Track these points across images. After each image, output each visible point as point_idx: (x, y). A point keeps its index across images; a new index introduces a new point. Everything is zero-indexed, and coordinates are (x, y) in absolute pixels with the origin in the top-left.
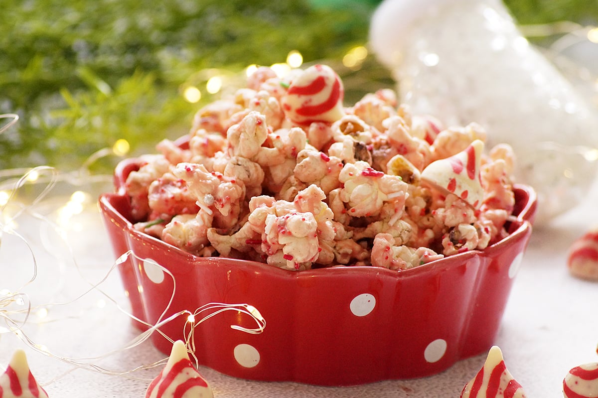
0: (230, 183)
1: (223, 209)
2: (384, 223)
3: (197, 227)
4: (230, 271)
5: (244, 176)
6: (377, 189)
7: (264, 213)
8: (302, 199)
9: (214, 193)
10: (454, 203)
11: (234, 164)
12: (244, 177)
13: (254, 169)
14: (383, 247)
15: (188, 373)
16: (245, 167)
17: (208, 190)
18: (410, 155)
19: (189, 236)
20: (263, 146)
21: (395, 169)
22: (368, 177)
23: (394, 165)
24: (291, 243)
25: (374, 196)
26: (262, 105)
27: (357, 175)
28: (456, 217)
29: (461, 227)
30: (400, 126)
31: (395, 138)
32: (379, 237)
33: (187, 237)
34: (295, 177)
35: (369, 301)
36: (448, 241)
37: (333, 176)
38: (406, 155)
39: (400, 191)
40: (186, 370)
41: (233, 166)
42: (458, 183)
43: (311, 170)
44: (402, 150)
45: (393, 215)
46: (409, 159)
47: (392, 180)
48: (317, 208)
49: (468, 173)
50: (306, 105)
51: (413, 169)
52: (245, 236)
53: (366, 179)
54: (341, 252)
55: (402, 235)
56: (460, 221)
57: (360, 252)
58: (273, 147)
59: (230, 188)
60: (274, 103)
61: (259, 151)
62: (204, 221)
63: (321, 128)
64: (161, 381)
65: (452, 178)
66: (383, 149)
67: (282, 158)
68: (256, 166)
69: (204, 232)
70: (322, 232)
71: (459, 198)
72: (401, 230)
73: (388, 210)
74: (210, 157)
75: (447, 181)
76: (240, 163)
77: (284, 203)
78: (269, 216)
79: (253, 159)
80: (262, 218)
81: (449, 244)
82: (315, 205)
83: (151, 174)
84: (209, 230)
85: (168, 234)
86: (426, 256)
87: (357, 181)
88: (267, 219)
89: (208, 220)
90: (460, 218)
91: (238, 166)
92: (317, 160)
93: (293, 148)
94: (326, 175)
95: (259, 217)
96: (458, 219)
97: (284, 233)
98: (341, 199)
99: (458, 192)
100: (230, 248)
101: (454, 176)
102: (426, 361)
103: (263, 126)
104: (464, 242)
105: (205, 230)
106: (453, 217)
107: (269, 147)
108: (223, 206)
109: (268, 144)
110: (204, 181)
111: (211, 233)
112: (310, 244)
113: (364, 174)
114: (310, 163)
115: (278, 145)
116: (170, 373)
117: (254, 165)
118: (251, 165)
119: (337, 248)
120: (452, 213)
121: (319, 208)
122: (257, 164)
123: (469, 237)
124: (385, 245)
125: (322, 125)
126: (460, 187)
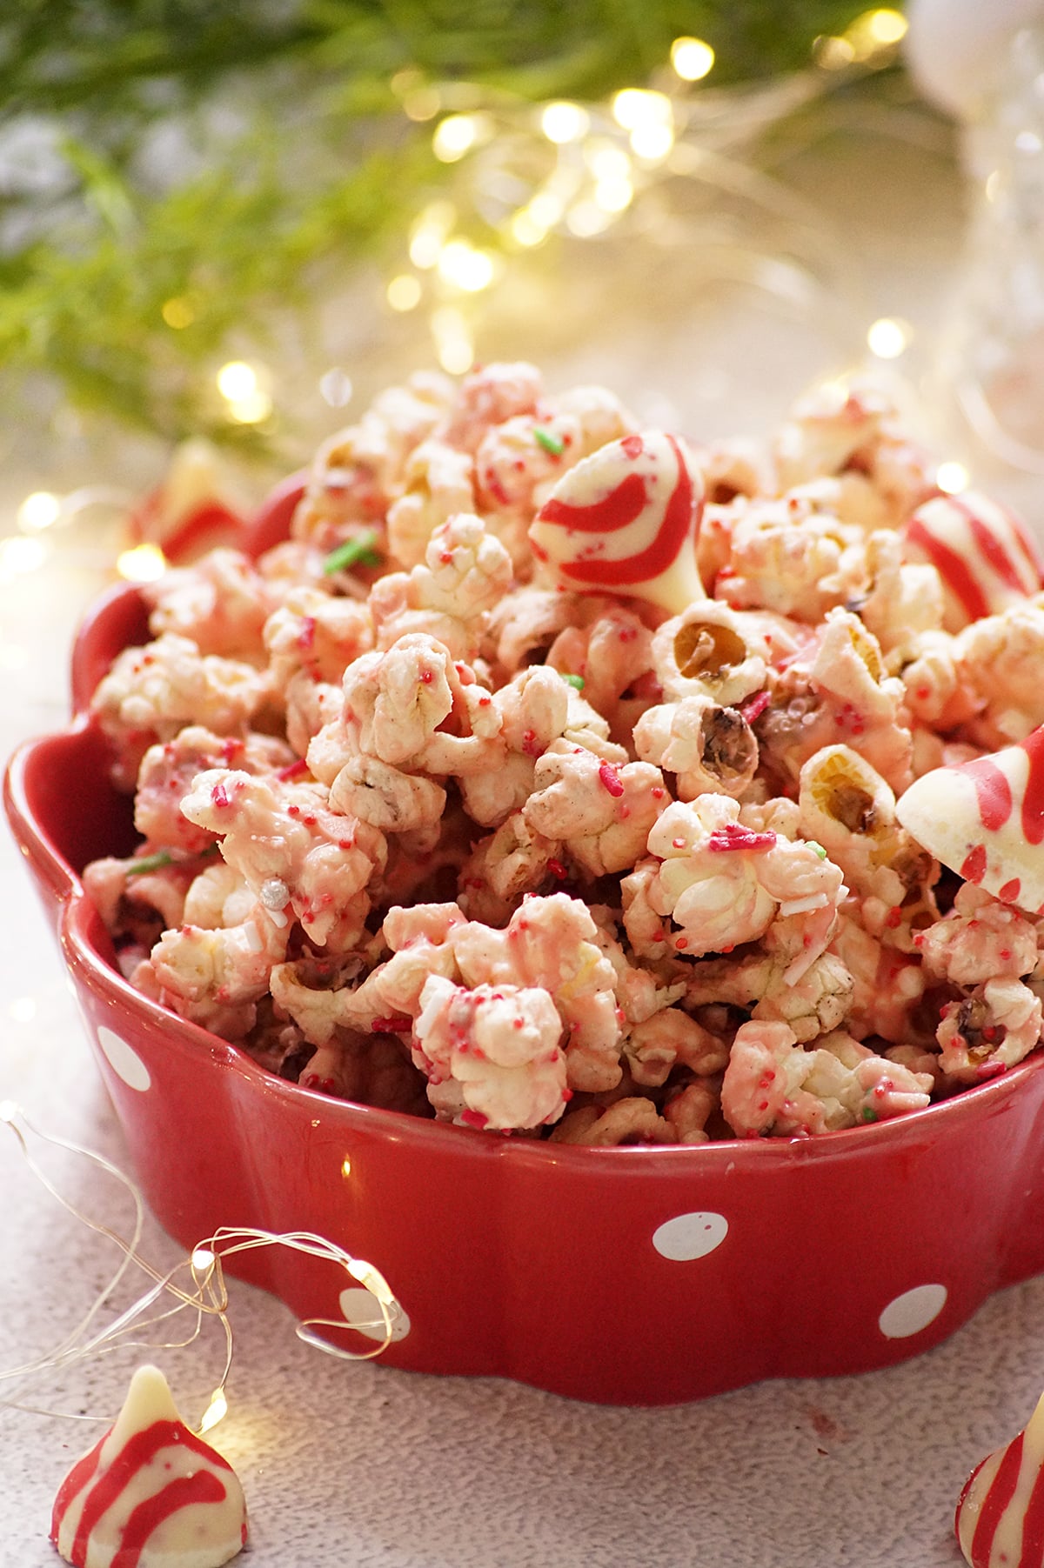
0: (337, 849)
1: (312, 926)
2: (773, 967)
3: (244, 956)
4: (318, 1122)
5: (381, 816)
6: (753, 883)
7: (418, 970)
8: (528, 933)
9: (289, 877)
10: (980, 914)
11: (356, 783)
12: (382, 818)
13: (410, 797)
14: (756, 1072)
15: (168, 1466)
16: (385, 794)
17: (275, 867)
18: (871, 740)
19: (224, 967)
20: (437, 729)
21: (821, 785)
22: (727, 852)
23: (821, 773)
24: (482, 1082)
25: (741, 909)
26: (459, 563)
27: (696, 848)
28: (979, 962)
29: (991, 992)
30: (848, 650)
31: (831, 685)
32: (745, 1039)
33: (219, 970)
34: (527, 824)
35: (708, 1227)
36: (953, 1034)
37: (634, 826)
38: (857, 740)
39: (816, 894)
40: (164, 1454)
41: (353, 786)
42: (991, 861)
43: (568, 818)
44: (850, 720)
45: (797, 954)
46: (864, 753)
47: (797, 863)
48: (569, 964)
49: (1025, 825)
50: (587, 558)
51: (876, 787)
52: (370, 1009)
53: (722, 861)
54: (645, 1055)
55: (822, 1013)
56: (992, 974)
57: (698, 1054)
58: (470, 733)
59: (334, 866)
60: (494, 556)
61: (429, 743)
62: (264, 941)
63: (623, 637)
64: (94, 1481)
65: (977, 843)
66: (797, 708)
67: (495, 759)
68: (415, 789)
69: (262, 973)
70: (582, 1028)
71: (996, 900)
72: (818, 996)
73: (786, 939)
74: (318, 678)
75: (960, 853)
76: (370, 781)
77: (478, 937)
78: (433, 980)
79: (411, 768)
80: (411, 986)
81: (954, 1044)
82: (562, 955)
83: (156, 702)
84: (276, 972)
85: (165, 967)
86: (880, 1095)
87: (696, 865)
88: (424, 990)
89: (276, 937)
90: (992, 965)
91: (366, 789)
92: (586, 790)
93: (527, 734)
94: (614, 822)
95: (404, 982)
96: (984, 967)
97: (465, 1049)
98: (650, 906)
99: (992, 885)
100: (331, 1026)
101: (981, 837)
102: (884, 1336)
103: (436, 687)
104: (996, 1035)
105: (264, 967)
106: (970, 961)
107: (458, 734)
108: (311, 918)
109: (456, 724)
110: (263, 839)
111: (279, 982)
112: (537, 1086)
113: (714, 846)
114: (566, 799)
115: (484, 726)
116: (118, 1462)
117: (412, 783)
118: (402, 787)
119: (635, 1044)
120: (970, 949)
121: (575, 965)
122: (421, 782)
123: (1013, 1023)
124: (762, 1067)
125: (631, 620)
126: (997, 870)
